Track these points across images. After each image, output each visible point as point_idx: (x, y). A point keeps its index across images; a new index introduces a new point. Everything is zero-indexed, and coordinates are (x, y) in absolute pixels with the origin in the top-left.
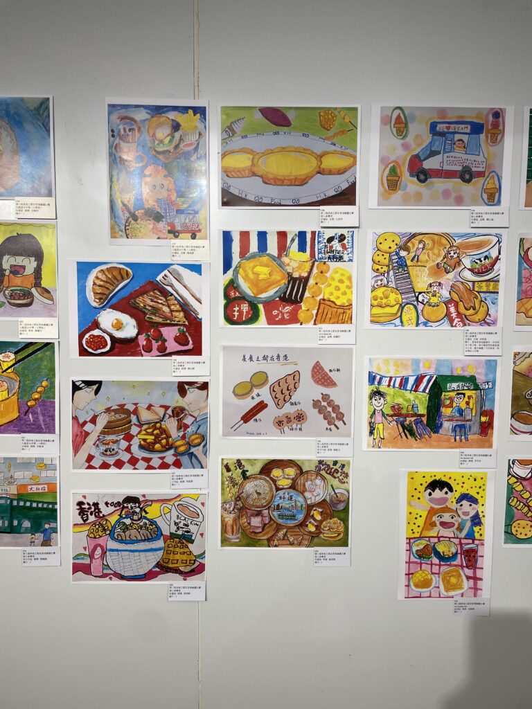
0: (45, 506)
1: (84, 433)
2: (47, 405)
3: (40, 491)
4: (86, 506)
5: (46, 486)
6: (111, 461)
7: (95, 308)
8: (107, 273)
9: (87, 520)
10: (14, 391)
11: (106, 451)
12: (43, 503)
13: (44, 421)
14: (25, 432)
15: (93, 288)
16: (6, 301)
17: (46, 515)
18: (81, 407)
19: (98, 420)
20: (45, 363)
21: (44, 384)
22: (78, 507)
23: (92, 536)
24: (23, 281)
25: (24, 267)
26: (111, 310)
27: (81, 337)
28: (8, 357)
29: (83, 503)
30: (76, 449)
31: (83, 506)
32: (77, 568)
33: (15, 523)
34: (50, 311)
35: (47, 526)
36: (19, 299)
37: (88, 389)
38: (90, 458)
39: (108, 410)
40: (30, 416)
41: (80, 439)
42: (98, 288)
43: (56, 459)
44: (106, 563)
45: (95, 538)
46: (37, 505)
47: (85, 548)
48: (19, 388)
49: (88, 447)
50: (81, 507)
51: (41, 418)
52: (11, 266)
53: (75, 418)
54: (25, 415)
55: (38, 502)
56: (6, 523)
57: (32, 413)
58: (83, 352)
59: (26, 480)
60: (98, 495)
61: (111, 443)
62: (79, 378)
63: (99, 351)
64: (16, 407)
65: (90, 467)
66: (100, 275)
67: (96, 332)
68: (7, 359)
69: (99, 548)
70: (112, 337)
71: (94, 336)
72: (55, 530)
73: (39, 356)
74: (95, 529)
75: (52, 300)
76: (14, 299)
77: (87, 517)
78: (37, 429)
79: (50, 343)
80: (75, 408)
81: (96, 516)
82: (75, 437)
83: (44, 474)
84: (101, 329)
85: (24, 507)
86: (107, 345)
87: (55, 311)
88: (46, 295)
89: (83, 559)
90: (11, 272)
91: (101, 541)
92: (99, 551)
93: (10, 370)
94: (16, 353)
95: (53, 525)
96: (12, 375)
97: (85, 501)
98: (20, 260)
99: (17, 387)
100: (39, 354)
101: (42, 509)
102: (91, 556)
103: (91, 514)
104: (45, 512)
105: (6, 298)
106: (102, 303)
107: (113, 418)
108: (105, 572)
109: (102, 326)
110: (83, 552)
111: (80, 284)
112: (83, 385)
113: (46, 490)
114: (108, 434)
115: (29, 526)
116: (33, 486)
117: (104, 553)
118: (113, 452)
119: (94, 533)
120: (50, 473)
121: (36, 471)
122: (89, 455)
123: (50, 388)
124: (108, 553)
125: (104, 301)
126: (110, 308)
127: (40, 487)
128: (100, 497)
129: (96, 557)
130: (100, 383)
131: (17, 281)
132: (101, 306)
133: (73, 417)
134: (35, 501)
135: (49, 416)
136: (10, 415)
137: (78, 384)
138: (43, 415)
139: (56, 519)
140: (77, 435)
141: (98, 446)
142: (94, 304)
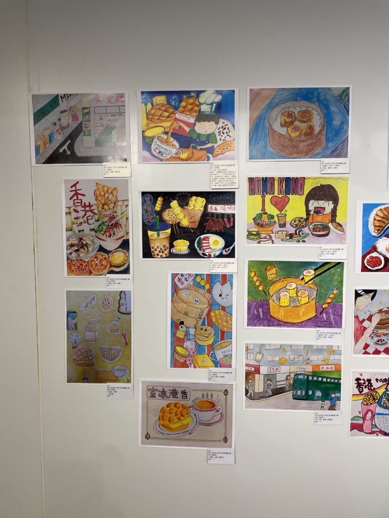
0: (332, 381)
1: (362, 328)
2: (337, 308)
3: (329, 370)
4: (362, 382)
5: (333, 366)
6: (381, 348)
7: (374, 237)
8: (384, 211)
9: (362, 391)
10: (313, 298)
11: (378, 341)
12: (331, 378)
13: (334, 319)
14: (319, 327)
15: (374, 223)
16: (310, 233)
17: (333, 387)
18: (361, 309)
19: (373, 319)
20: (336, 277)
21: (335, 292)
22: (356, 382)
23: (365, 403)
24: (323, 218)
25: (324, 209)
26: (386, 238)
27: (364, 257)
28: (310, 273)
29: (360, 379)
30: (357, 339)
31: (360, 382)
32: (354, 427)
33: (310, 393)
34: (342, 239)
35: (333, 396)
36: (319, 231)
37: (367, 296)
38: (367, 346)
39: (380, 311)
40: (324, 315)
41: (359, 332)
42: (377, 222)
43: (341, 346)
44: (374, 424)
45: (367, 405)
46: (327, 380)
47: (360, 412)
48: (317, 295)
49: (366, 338)
50: (358, 382)
51: (332, 317)
52: (315, 208)
53: (356, 317)
54: (321, 314)
55: (327, 378)
56: (304, 392)
57: (326, 314)
58: (364, 269)
59: (319, 362)
60: (371, 373)
61: (382, 336)
62: (360, 288)
63: (376, 268)
64: (314, 308)
65: (366, 353)
66: (379, 213)
67: (374, 254)
68: (309, 274)
69: (370, 412)
70: (385, 258)
71: (373, 257)
72: (339, 399)
73: (332, 272)
74: (367, 398)
75: (343, 231)
76: (316, 231)
77: (363, 389)
78: (329, 325)
79: (341, 263)
80: (357, 310)
81: (368, 389)
82: (356, 330)
83: (332, 357)
84: (378, 252)
85: (317, 381)
86: (381, 263)
87: (345, 239)
88: (339, 228)
89: (358, 420)
90: (315, 212)
91: (371, 407)
92: (369, 415)
93: (310, 282)
94: (315, 270)
95: (337, 395)
96: (312, 286)
97: (361, 378)
98: (321, 204)
99: (315, 294)
100: (332, 271)
101: (330, 383)
102: (364, 418)
103: (365, 387)
104: (332, 385)
105: (310, 230)
106: (380, 233)
107: (384, 318)
108: (373, 430)
109: (379, 250)
110: (359, 415)
111: (365, 220)
112: (363, 293)
113: (333, 369)
114: (380, 329)
115: (321, 395)
116: (324, 366)
117: (373, 416)
118: (384, 342)
119: (367, 401)
120: (337, 357)
121: (326, 355)
122: (366, 344)
123: (340, 295)
124: (376, 416)
125: (381, 232)
126: (385, 236)
127: (329, 367)
128: (373, 374)
129: (367, 419)
130: (375, 291)
131: (319, 218)
132: (379, 235)
133: (355, 317)
134: (325, 377)
135: (338, 316)
136: (309, 314)
137: (359, 292)
138: (334, 314)
139: (340, 391)
140: (358, 330)
141: (372, 337)
142: (374, 234)
